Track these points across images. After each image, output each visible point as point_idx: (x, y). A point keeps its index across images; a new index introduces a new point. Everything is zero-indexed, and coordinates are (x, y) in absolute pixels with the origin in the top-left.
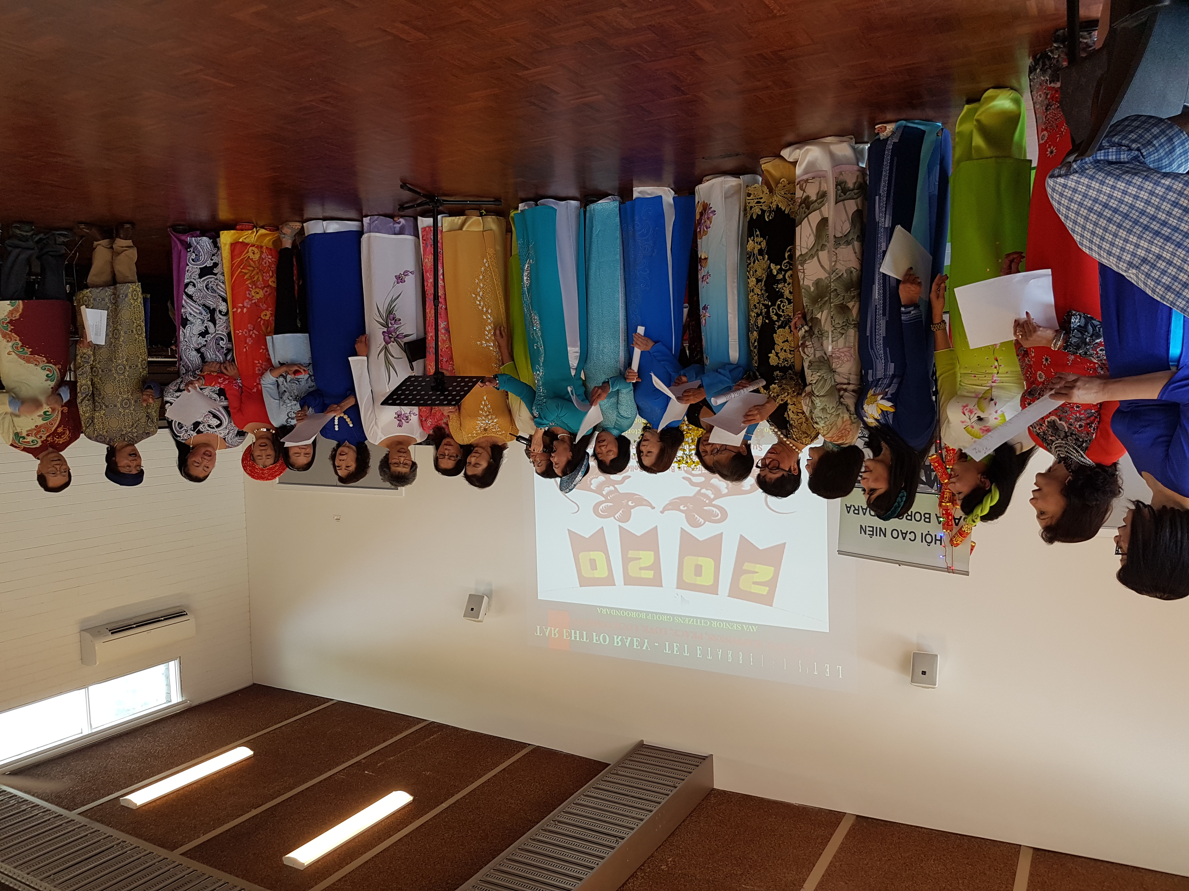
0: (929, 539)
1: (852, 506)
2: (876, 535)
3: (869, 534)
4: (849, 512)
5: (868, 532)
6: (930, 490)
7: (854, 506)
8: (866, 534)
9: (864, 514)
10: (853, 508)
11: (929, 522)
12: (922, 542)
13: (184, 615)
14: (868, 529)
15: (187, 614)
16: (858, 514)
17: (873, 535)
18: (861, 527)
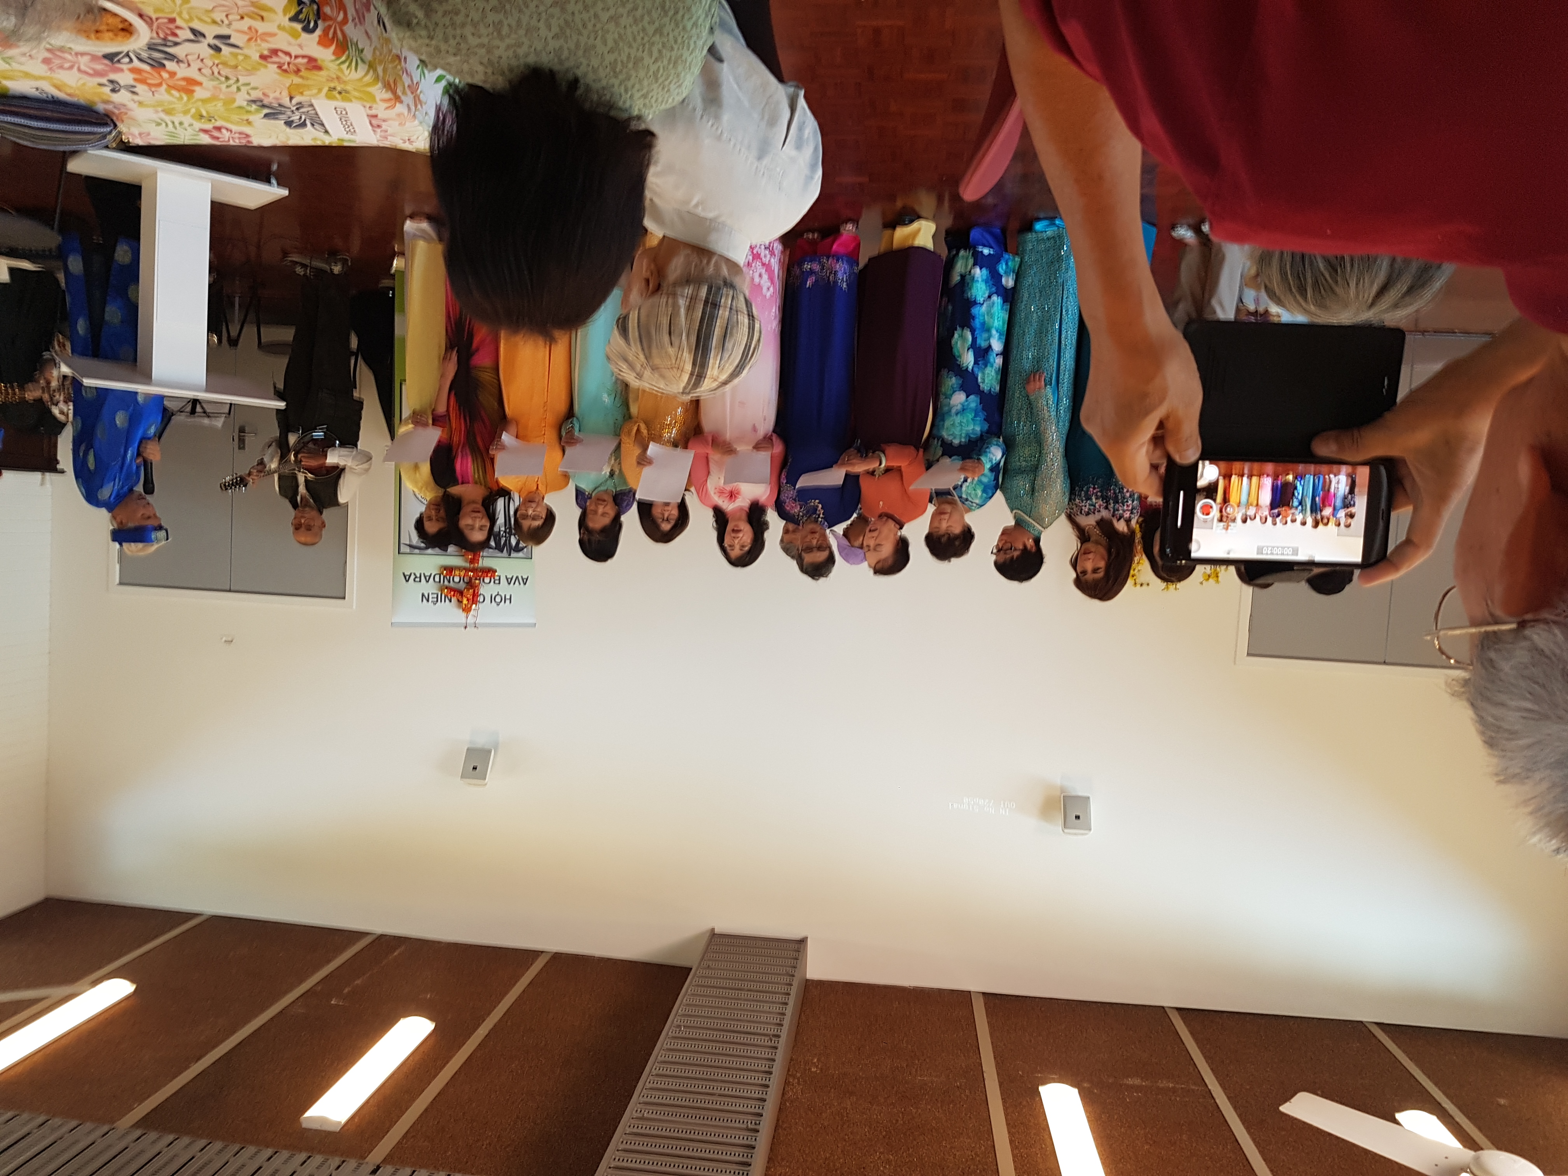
0: (498, 599)
1: (413, 575)
2: (441, 601)
3: (432, 602)
4: (407, 581)
5: (430, 600)
6: (500, 554)
7: (415, 574)
8: (428, 601)
9: (427, 582)
10: (413, 577)
11: (499, 583)
12: (491, 602)
14: (431, 597)
16: (420, 581)
17: (437, 601)
18: (423, 595)
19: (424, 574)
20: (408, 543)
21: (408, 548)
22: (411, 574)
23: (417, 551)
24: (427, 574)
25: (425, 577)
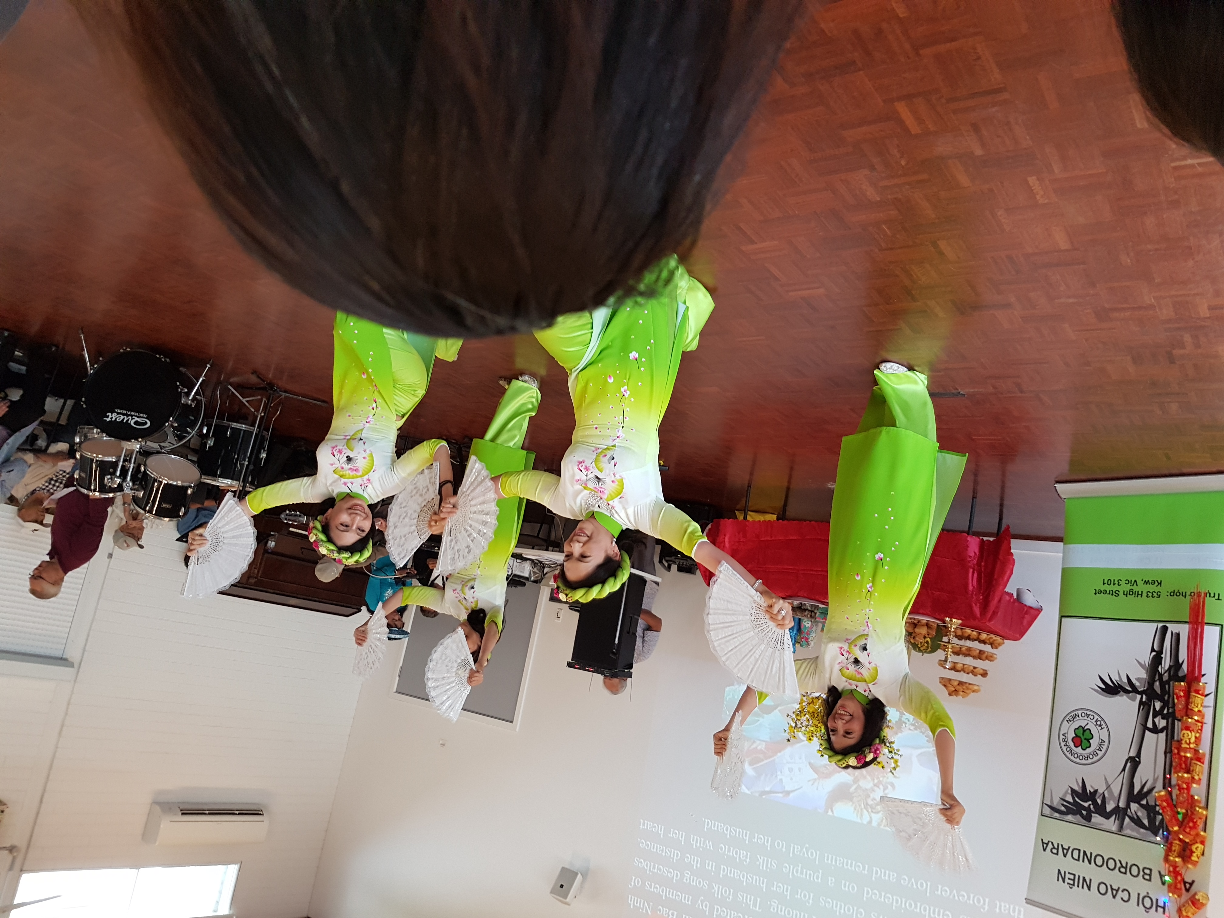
0: (1146, 901)
1: (1050, 844)
2: (1078, 886)
3: (1068, 883)
4: (1044, 850)
5: (1067, 881)
6: (1153, 839)
7: (1052, 843)
8: (1064, 881)
9: (1065, 856)
10: (1050, 846)
11: (1149, 879)
12: (1138, 903)
13: (260, 814)
14: (1068, 876)
15: (263, 814)
16: (1057, 854)
17: (1074, 885)
18: (1059, 871)
19: (1062, 845)
20: (1049, 804)
21: (1049, 809)
22: (1049, 842)
23: (1057, 815)
24: (1066, 847)
25: (1063, 849)
